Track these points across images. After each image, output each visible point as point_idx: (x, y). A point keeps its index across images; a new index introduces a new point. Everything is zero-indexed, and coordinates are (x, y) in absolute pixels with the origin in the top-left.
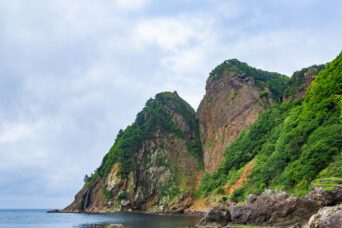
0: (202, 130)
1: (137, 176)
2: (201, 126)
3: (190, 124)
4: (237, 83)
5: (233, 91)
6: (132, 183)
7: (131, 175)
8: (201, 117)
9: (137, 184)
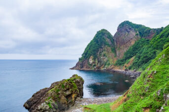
0: (116, 44)
1: (98, 60)
2: (115, 42)
3: (112, 42)
4: (128, 30)
5: (127, 33)
6: (97, 62)
7: (96, 59)
8: (115, 39)
9: (98, 62)
